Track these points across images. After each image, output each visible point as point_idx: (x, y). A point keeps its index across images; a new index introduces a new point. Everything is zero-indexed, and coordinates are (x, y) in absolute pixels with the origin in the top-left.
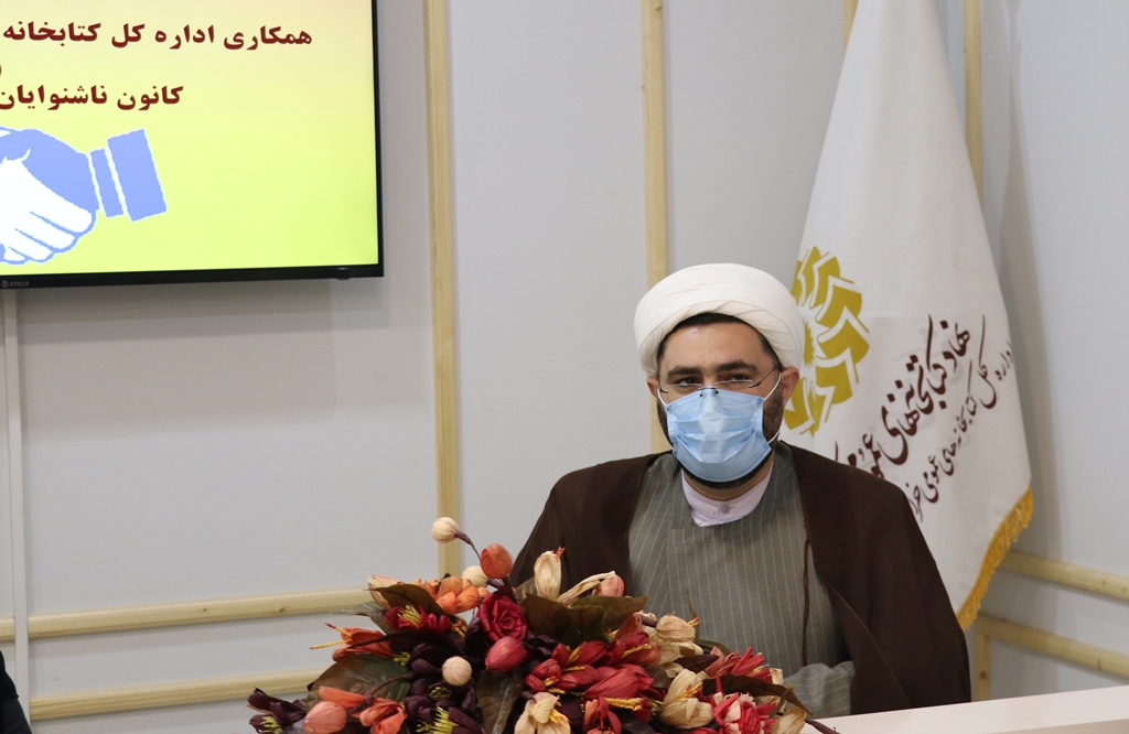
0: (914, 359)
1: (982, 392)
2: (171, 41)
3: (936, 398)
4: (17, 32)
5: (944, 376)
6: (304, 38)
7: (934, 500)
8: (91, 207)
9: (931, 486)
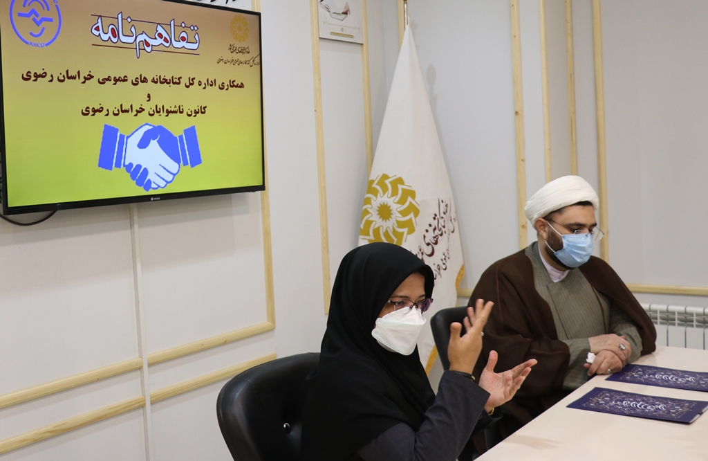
0: (436, 215)
1: (451, 227)
2: (203, 86)
3: (443, 230)
4: (156, 80)
5: (445, 221)
7: (445, 269)
8: (178, 162)
9: (444, 264)
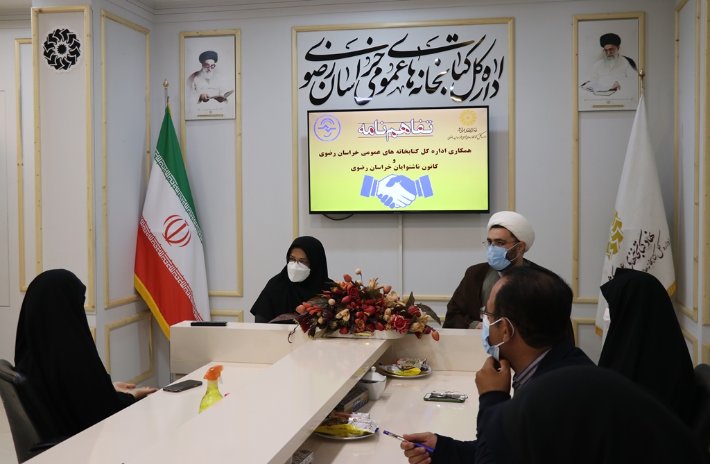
0: (636, 242)
1: (658, 253)
2: (435, 153)
3: (641, 254)
4: (399, 152)
5: (645, 248)
6: (469, 151)
8: (415, 195)
